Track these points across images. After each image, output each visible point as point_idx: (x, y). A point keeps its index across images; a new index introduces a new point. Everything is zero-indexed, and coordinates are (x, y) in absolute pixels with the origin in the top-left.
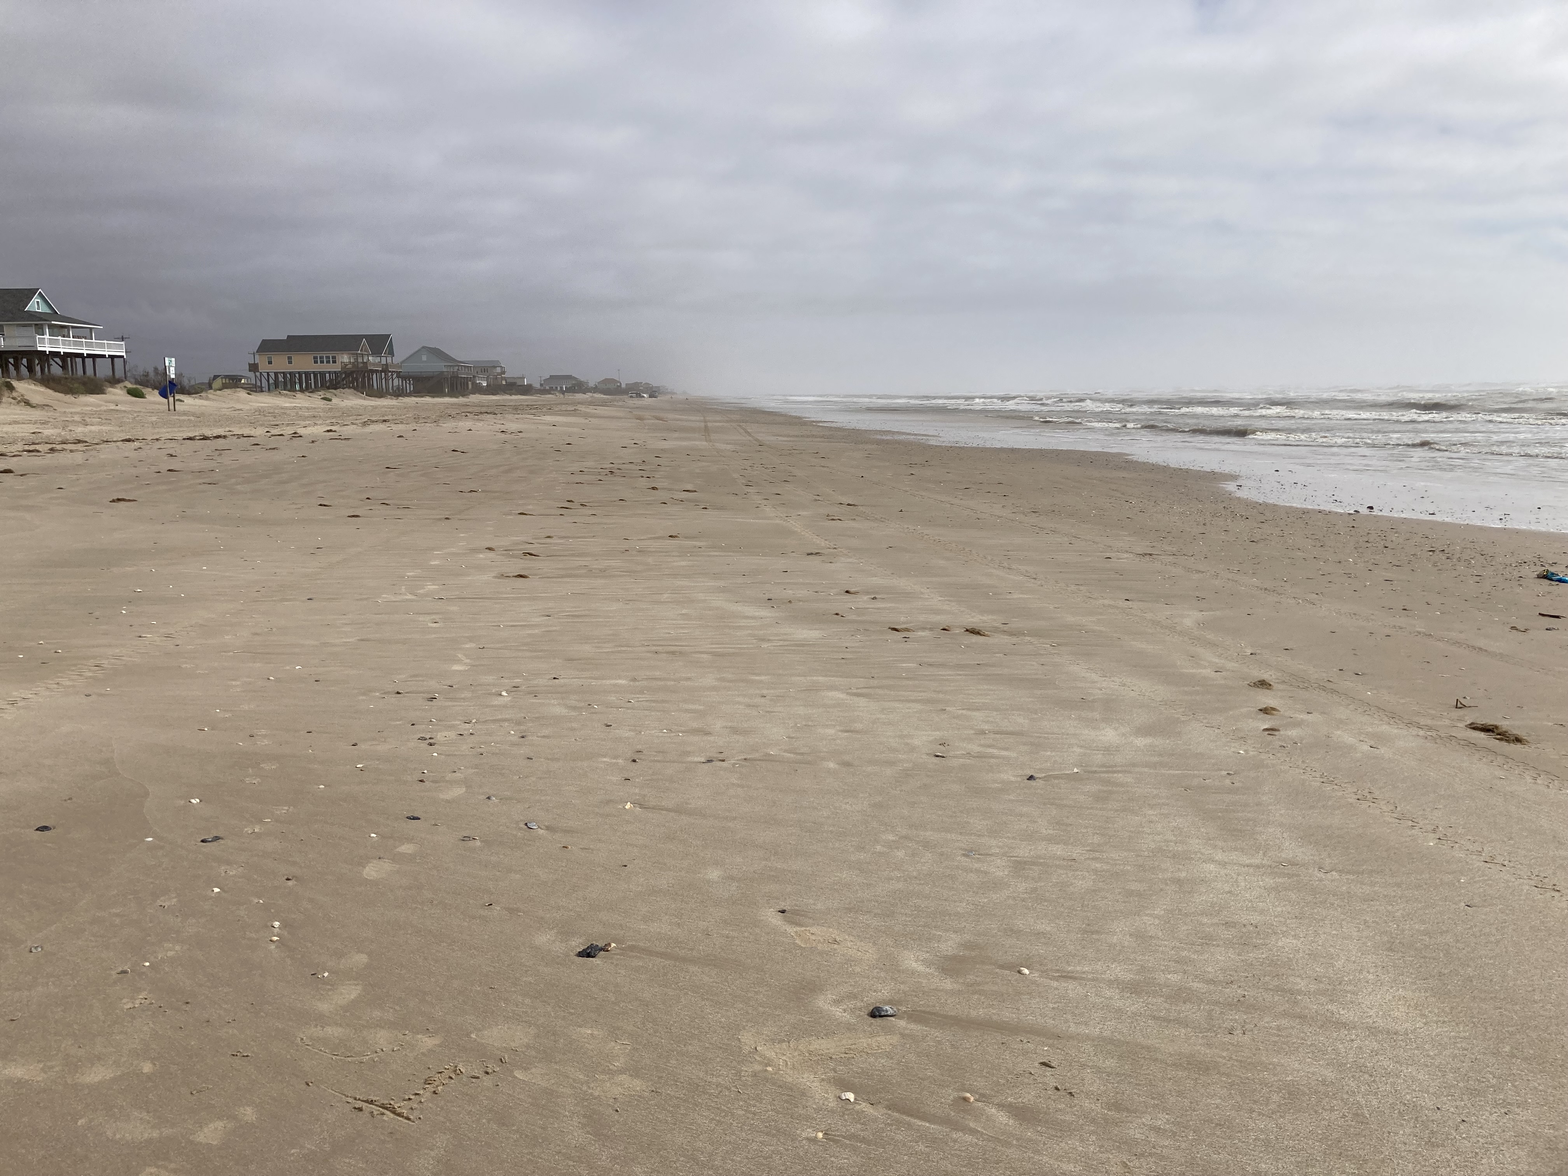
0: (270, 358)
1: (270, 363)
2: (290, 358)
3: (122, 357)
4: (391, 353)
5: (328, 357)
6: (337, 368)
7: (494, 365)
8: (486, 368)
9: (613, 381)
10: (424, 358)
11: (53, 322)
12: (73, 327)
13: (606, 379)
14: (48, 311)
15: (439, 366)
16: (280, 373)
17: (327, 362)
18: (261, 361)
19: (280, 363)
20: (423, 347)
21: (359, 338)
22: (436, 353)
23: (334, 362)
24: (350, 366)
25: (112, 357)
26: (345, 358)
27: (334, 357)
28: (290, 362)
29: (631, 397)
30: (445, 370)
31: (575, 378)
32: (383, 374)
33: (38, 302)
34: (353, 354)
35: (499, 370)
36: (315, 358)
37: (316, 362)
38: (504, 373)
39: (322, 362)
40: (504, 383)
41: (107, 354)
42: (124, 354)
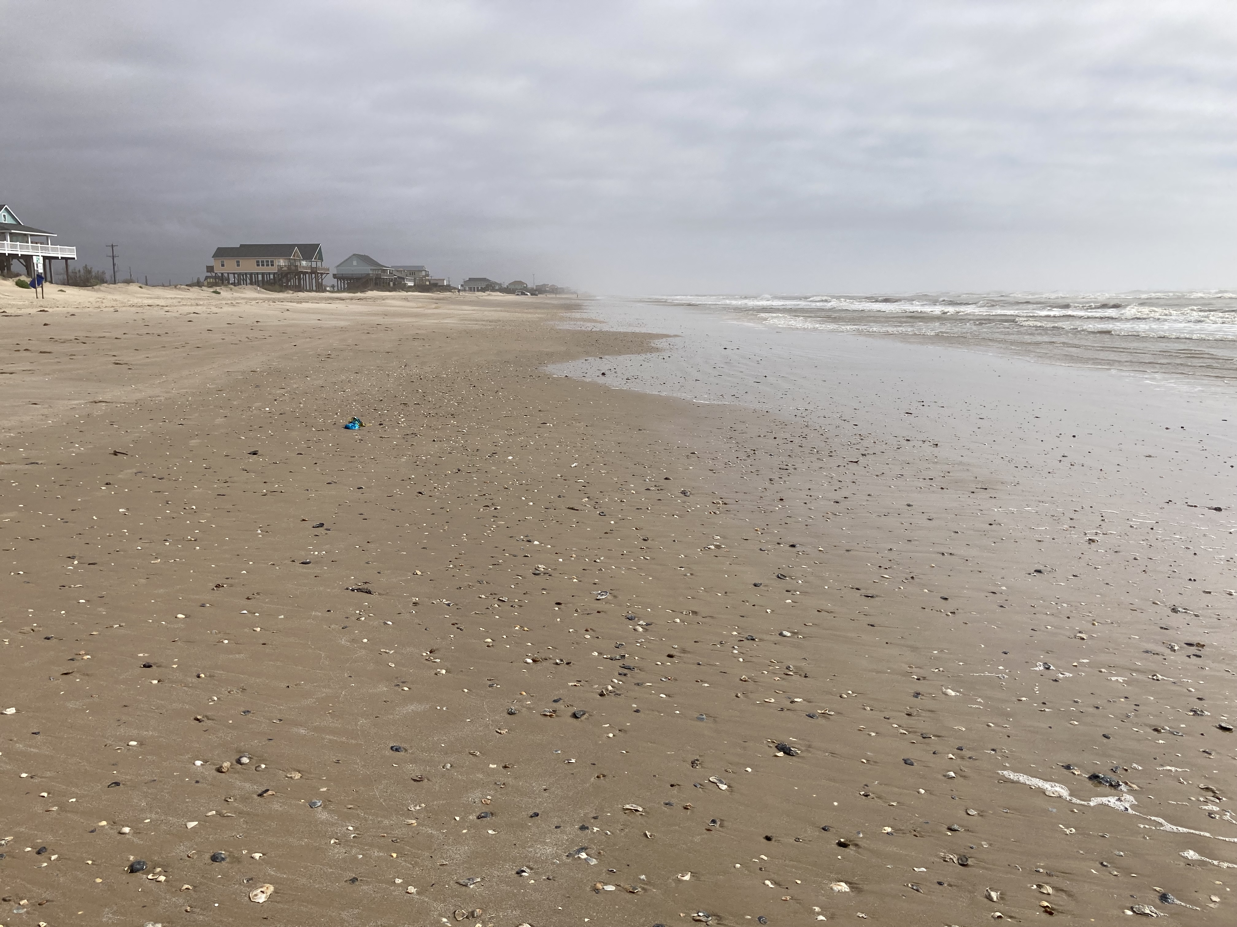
0: (223, 262)
1: (223, 265)
2: (238, 262)
3: (74, 258)
4: (321, 259)
5: (267, 262)
6: (274, 269)
7: (420, 269)
8: (413, 272)
9: (520, 283)
10: (355, 263)
11: (12, 231)
12: (31, 235)
13: (515, 281)
14: (14, 222)
15: (366, 269)
16: (231, 273)
17: (267, 266)
18: (216, 264)
19: (230, 266)
20: (354, 255)
21: (293, 246)
22: (366, 259)
23: (272, 265)
24: (285, 269)
25: (66, 259)
26: (282, 262)
27: (272, 262)
28: (238, 265)
29: (518, 295)
30: (370, 272)
31: (488, 280)
32: (314, 275)
33: (4, 216)
34: (288, 259)
35: (424, 273)
36: (258, 262)
37: (258, 265)
38: (428, 275)
39: (263, 265)
40: (428, 283)
41: (60, 256)
42: (75, 256)
